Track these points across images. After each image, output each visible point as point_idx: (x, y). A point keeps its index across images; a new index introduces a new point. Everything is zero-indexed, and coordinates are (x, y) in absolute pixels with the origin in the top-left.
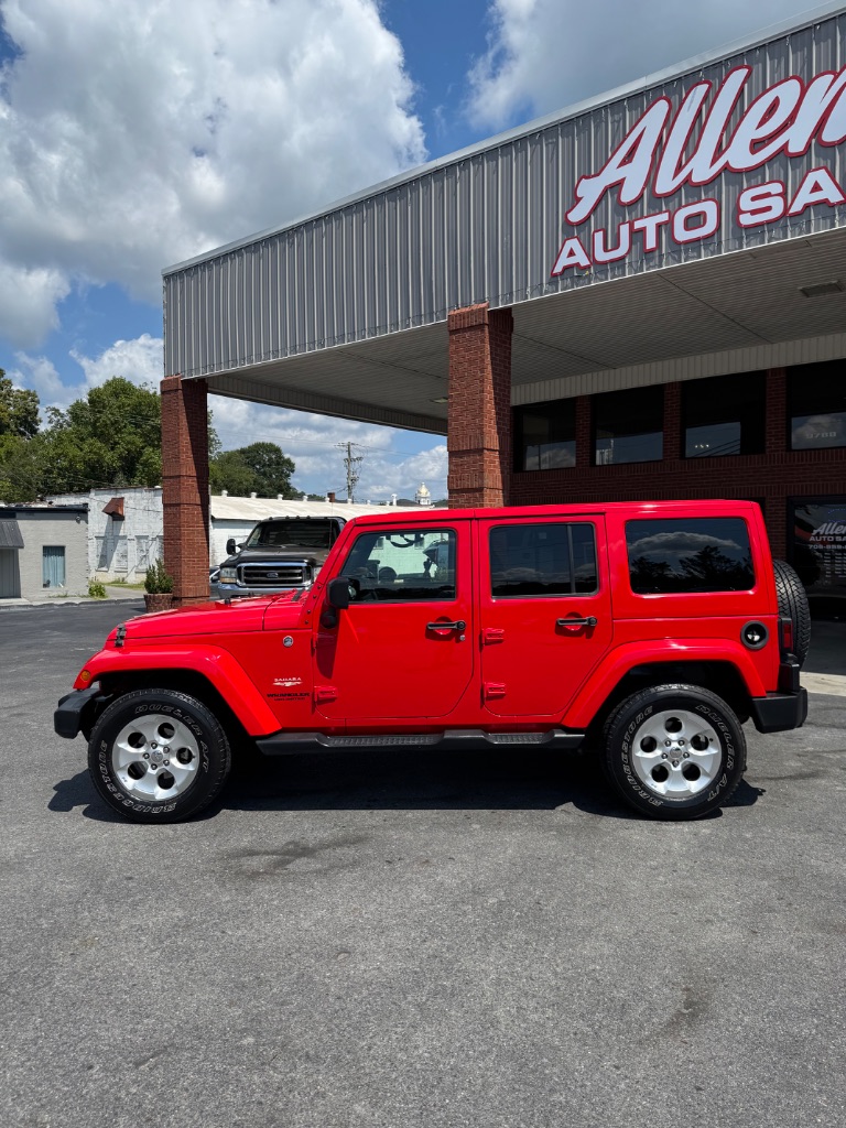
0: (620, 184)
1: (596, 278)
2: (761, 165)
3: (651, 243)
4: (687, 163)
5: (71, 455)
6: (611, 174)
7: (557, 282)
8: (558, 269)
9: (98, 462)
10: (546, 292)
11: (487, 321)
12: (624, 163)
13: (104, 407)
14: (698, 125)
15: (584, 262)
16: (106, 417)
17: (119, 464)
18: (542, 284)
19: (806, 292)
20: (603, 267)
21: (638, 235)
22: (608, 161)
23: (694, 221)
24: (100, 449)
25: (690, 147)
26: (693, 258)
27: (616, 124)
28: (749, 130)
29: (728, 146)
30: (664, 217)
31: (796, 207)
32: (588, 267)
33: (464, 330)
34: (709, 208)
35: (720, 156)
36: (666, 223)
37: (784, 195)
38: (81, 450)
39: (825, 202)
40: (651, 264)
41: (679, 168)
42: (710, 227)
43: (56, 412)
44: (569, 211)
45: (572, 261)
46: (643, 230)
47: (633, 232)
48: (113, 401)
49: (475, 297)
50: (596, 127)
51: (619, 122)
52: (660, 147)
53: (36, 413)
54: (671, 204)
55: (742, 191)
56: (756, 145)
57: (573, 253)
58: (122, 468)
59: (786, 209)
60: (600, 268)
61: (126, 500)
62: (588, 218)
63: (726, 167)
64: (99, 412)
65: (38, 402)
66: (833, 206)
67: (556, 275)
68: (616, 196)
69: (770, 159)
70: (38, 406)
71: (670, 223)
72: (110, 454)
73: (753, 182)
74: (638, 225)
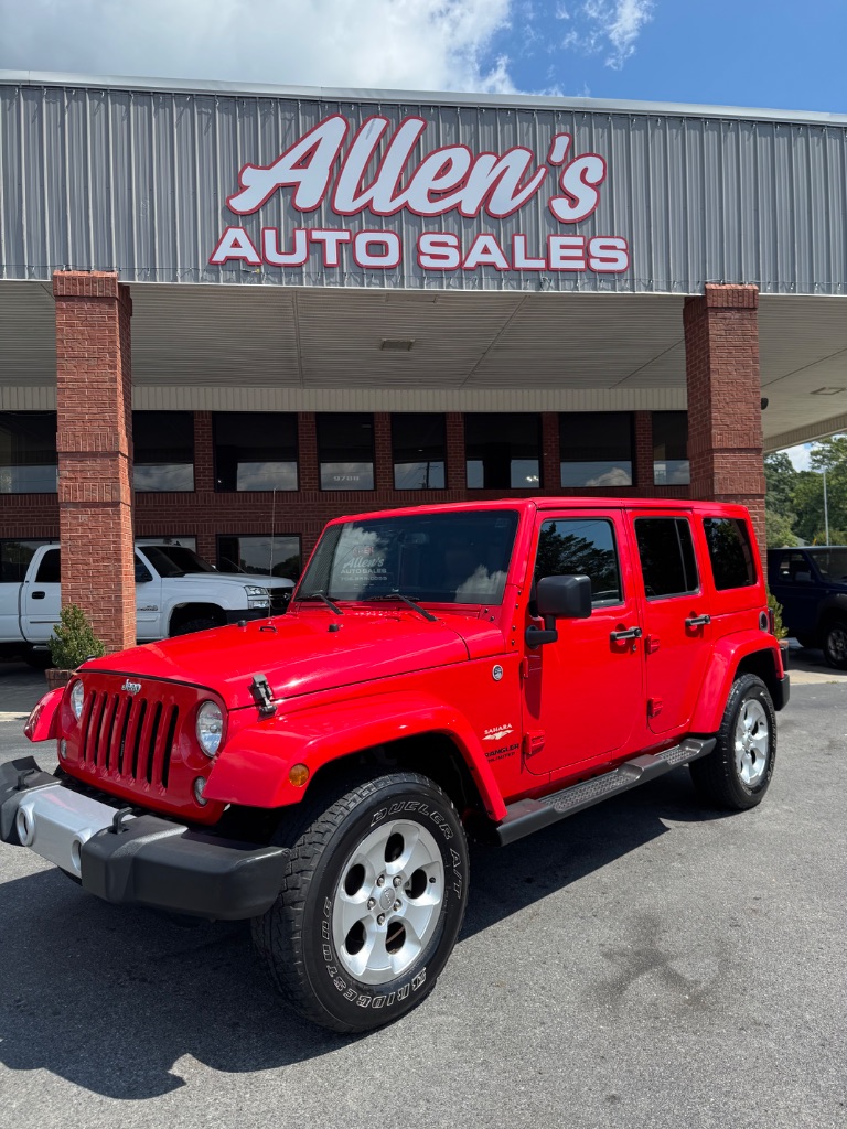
0: (294, 186)
1: (268, 279)
2: (438, 215)
3: (331, 258)
4: (366, 190)
6: (283, 172)
7: (219, 272)
8: (219, 257)
10: (203, 280)
11: (117, 295)
12: (297, 166)
14: (378, 155)
15: (253, 258)
18: (197, 269)
19: (385, 345)
20: (277, 270)
21: (316, 246)
22: (279, 158)
23: (377, 248)
25: (370, 175)
26: (375, 285)
27: (287, 123)
28: (425, 179)
29: (408, 187)
30: (345, 236)
31: (470, 263)
32: (258, 265)
33: (82, 298)
34: (392, 240)
35: (399, 195)
36: (347, 242)
37: (459, 248)
39: (493, 265)
40: (332, 280)
41: (359, 193)
42: (392, 259)
44: (233, 197)
45: (236, 252)
46: (322, 243)
47: (310, 241)
49: (97, 261)
50: (264, 117)
51: (290, 121)
52: (338, 165)
54: (351, 225)
55: (421, 235)
56: (434, 195)
57: (235, 243)
59: (462, 263)
60: (271, 269)
62: (256, 212)
63: (406, 206)
66: (499, 270)
67: (216, 264)
68: (289, 197)
69: (447, 212)
71: (351, 243)
73: (431, 228)
74: (316, 235)
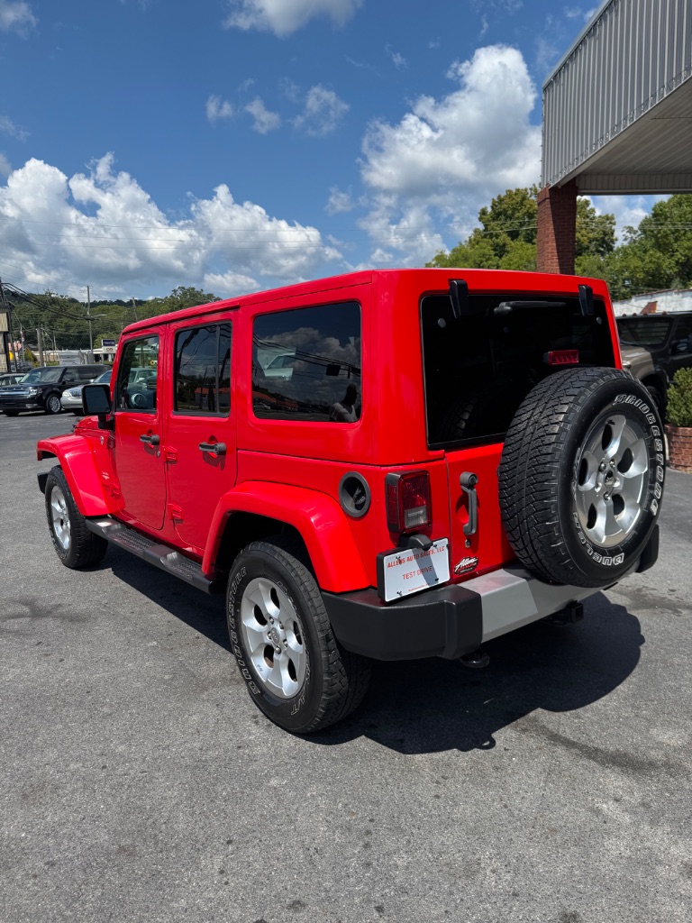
5: (632, 267)
9: (657, 269)
13: (666, 219)
16: (667, 228)
17: (676, 270)
24: (658, 258)
38: (643, 261)
43: (630, 230)
48: (676, 212)
53: (612, 234)
58: (678, 274)
61: (658, 304)
64: (662, 224)
65: (614, 224)
70: (614, 227)
72: (668, 261)
